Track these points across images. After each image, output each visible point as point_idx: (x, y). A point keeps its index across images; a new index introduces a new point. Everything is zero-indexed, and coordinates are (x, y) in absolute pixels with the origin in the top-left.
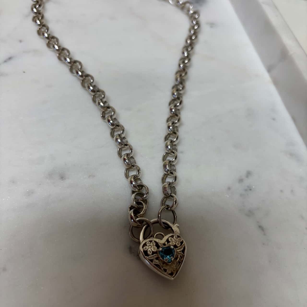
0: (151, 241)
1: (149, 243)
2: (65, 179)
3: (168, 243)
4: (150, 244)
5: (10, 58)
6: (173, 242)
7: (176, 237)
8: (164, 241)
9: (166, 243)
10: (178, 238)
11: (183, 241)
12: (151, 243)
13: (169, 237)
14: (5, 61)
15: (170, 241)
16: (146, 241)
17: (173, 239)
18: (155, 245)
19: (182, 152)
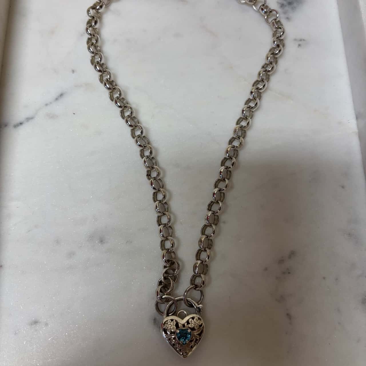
0: (172, 320)
1: (170, 321)
2: (104, 243)
3: (187, 325)
4: (170, 323)
5: (61, 95)
6: (192, 324)
7: (196, 319)
8: (185, 322)
9: (186, 324)
10: (199, 321)
11: (202, 324)
12: (172, 322)
13: (190, 318)
14: (57, 99)
15: (190, 323)
16: (168, 319)
17: (193, 320)
18: (175, 324)
19: (224, 222)
